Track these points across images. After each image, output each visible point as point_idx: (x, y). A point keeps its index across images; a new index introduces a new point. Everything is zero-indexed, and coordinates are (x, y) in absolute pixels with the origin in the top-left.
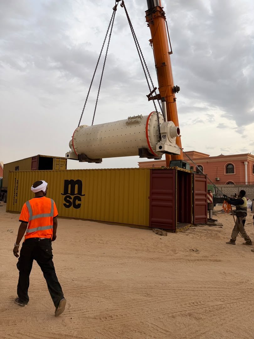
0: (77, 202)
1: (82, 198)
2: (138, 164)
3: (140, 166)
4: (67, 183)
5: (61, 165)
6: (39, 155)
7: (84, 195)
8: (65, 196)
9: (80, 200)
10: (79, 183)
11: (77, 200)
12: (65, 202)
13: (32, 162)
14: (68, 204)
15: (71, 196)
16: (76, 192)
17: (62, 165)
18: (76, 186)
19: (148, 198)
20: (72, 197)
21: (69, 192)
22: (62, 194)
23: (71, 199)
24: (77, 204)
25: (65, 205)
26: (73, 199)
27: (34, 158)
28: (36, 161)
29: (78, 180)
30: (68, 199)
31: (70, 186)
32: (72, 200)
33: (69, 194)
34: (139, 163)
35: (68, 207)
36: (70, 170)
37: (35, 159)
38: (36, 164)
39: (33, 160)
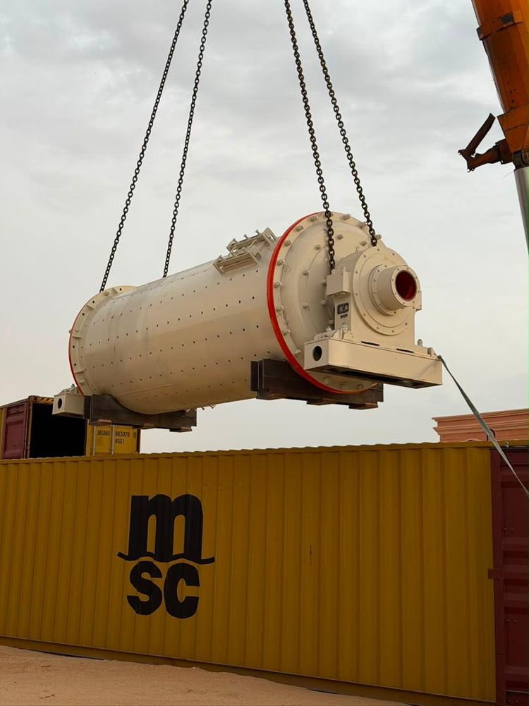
0: (184, 591)
1: (203, 570)
2: (435, 424)
3: (442, 437)
4: (141, 508)
5: (117, 434)
6: (35, 398)
7: (212, 560)
8: (133, 564)
9: (193, 580)
10: (191, 507)
11: (182, 582)
12: (133, 591)
13: (7, 426)
14: (144, 598)
15: (158, 564)
16: (178, 546)
17: (123, 434)
18: (180, 522)
19: (486, 574)
20: (163, 567)
21: (151, 547)
22: (120, 555)
23: (160, 576)
24: (181, 598)
25: (133, 601)
26: (164, 575)
27: (13, 411)
28: (21, 422)
29: (187, 496)
30: (145, 576)
31: (152, 521)
32: (160, 583)
33: (150, 555)
34: (441, 421)
35: (144, 609)
36: (155, 457)
37: (18, 413)
38: (23, 434)
39: (11, 419)
